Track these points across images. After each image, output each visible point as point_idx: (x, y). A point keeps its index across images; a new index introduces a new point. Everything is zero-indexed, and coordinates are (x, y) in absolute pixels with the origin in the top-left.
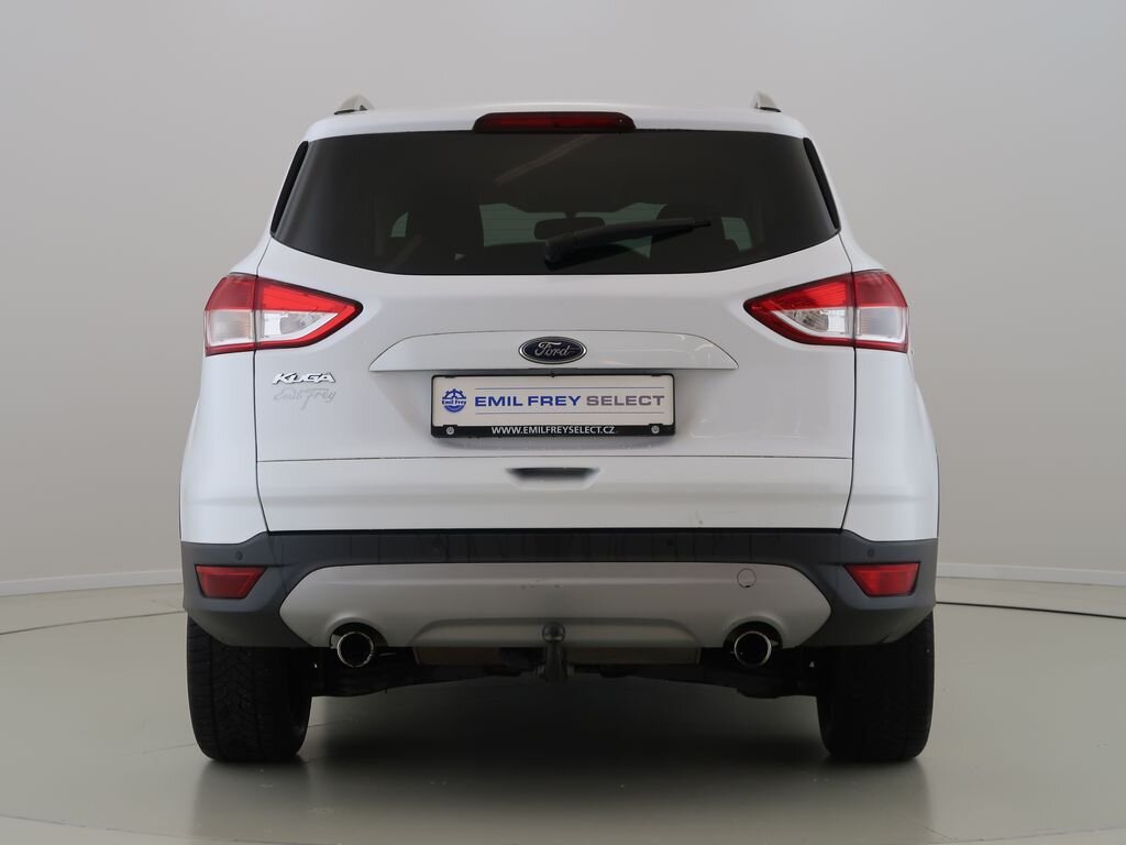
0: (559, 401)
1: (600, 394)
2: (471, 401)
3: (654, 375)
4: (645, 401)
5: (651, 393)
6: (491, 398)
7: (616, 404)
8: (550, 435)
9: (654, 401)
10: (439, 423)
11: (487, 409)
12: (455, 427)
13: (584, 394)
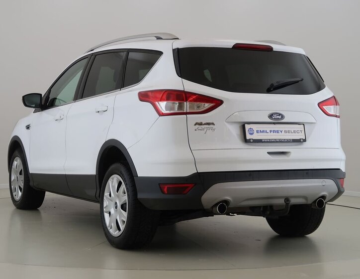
0: (277, 132)
2: (255, 132)
8: (277, 142)
11: (260, 134)
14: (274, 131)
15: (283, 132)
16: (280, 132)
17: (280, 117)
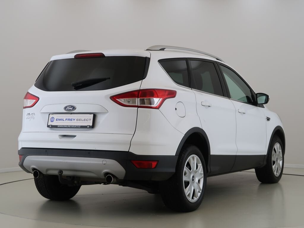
0: (71, 120)
1: (79, 118)
3: (90, 114)
4: (87, 120)
5: (89, 118)
6: (59, 119)
7: (82, 121)
9: (89, 120)
10: (49, 125)
12: (51, 125)
13: (76, 118)
14: (69, 120)
15: (75, 120)
16: (73, 120)
17: (71, 109)
